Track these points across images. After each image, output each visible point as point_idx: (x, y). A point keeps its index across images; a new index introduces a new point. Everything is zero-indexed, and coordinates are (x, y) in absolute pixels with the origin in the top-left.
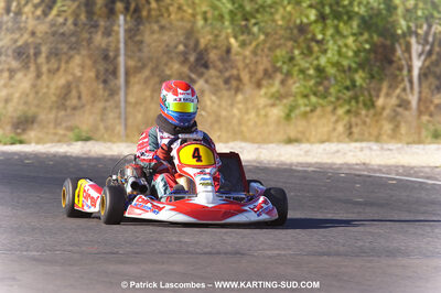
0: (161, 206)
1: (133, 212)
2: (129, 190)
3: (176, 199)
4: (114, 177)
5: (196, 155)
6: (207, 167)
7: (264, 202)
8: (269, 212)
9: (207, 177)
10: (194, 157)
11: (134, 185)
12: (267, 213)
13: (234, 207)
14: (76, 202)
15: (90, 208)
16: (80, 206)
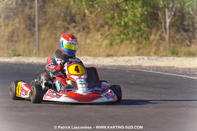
0: (61, 94)
1: (47, 98)
2: (43, 86)
3: (68, 91)
4: (36, 80)
5: (77, 69)
6: (82, 75)
7: (111, 92)
8: (113, 97)
9: (83, 80)
10: (75, 70)
11: (46, 84)
12: (112, 98)
13: (96, 95)
14: (17, 93)
15: (24, 95)
16: (19, 94)
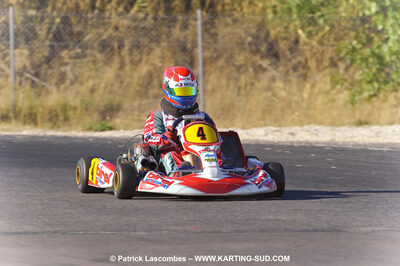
0: (171, 181)
1: (144, 186)
2: (139, 167)
3: (184, 174)
5: (201, 134)
6: (211, 144)
7: (264, 175)
9: (212, 153)
10: (198, 135)
11: (144, 163)
12: (267, 186)
13: (237, 180)
14: (90, 179)
15: (103, 183)
16: (94, 182)
